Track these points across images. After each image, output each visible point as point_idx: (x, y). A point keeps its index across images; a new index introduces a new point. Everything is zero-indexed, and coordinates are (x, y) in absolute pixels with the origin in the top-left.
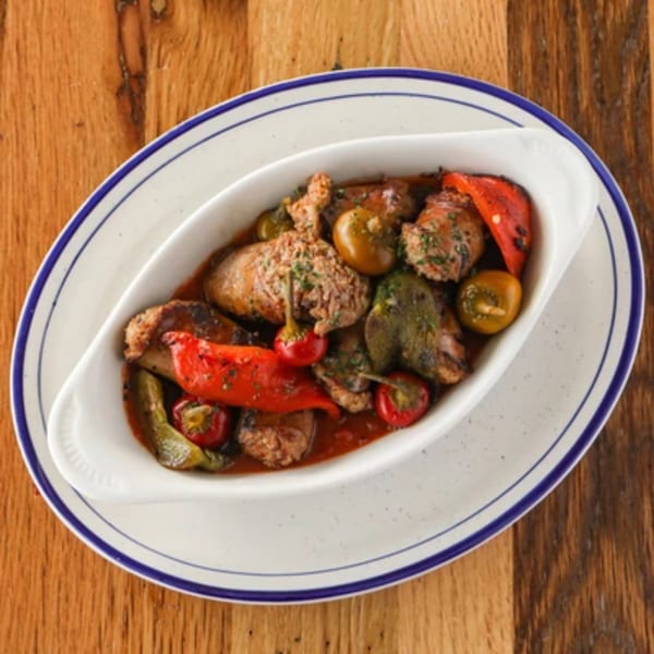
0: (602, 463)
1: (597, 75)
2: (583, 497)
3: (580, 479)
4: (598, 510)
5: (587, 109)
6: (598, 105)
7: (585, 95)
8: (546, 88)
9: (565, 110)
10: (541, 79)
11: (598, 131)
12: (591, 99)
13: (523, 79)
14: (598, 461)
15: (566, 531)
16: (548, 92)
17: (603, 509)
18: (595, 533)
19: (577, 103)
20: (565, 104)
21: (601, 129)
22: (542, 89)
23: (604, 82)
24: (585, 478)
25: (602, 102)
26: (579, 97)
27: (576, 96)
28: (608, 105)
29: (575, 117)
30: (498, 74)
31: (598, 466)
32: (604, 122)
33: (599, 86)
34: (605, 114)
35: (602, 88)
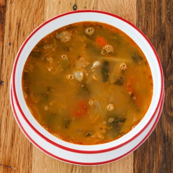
0: (166, 149)
1: (168, 11)
2: (159, 161)
3: (158, 154)
4: (164, 166)
5: (165, 23)
6: (168, 22)
7: (164, 18)
8: (150, 15)
9: (156, 23)
10: (148, 11)
11: (168, 31)
12: (166, 19)
13: (142, 11)
14: (165, 148)
16: (151, 16)
17: (166, 166)
19: (161, 21)
20: (156, 21)
22: (148, 15)
23: (171, 13)
24: (160, 154)
25: (170, 20)
27: (161, 18)
28: (172, 21)
29: (160, 25)
30: (133, 9)
31: (165, 150)
32: (170, 27)
33: (169, 14)
34: (171, 24)
35: (170, 16)
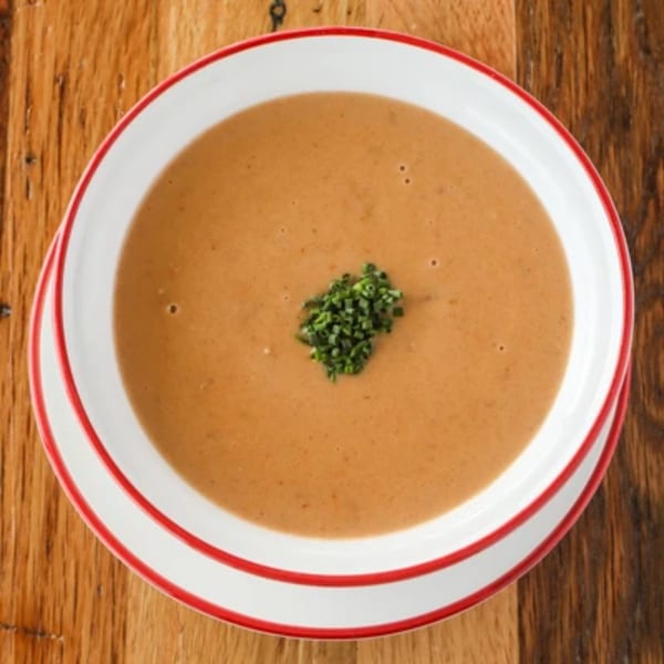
0: (644, 549)
1: (641, 14)
2: (617, 595)
3: (613, 570)
4: (638, 614)
5: (626, 60)
6: (641, 55)
7: (622, 43)
8: (568, 32)
9: (595, 63)
10: (562, 19)
11: (641, 91)
12: (631, 46)
13: (538, 18)
14: (639, 544)
15: (593, 644)
16: (572, 37)
17: (646, 614)
18: (634, 646)
19: (612, 52)
20: (595, 54)
21: (644, 89)
22: (563, 33)
23: (649, 23)
24: (621, 570)
25: (647, 51)
26: (615, 45)
27: (610, 42)
28: (655, 55)
29: (609, 72)
30: (502, 12)
31: (639, 554)
32: (650, 78)
33: (642, 28)
34: (651, 66)
35: (646, 33)
